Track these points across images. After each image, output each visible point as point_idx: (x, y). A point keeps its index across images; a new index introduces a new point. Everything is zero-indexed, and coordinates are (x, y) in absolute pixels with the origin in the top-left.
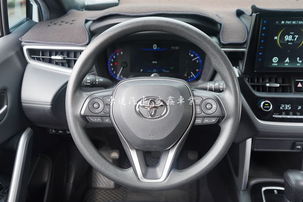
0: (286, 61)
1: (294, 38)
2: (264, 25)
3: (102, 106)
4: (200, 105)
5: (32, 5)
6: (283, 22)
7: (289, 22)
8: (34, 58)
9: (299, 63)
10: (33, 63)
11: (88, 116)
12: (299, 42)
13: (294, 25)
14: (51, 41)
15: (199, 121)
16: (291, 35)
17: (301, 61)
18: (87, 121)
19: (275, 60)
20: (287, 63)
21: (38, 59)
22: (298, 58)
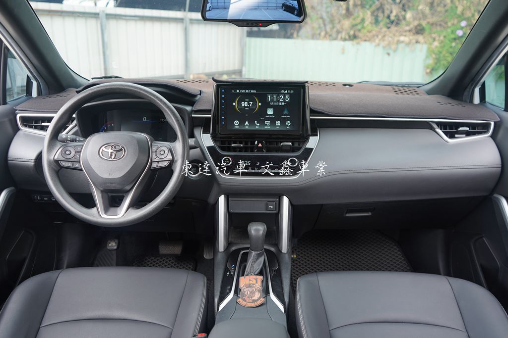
0: (246, 124)
1: (249, 104)
2: (222, 93)
3: (73, 153)
4: (156, 152)
5: (32, 82)
6: (238, 91)
7: (243, 91)
8: (26, 126)
9: (257, 126)
10: (24, 130)
11: (60, 161)
12: (254, 108)
13: (247, 93)
14: (42, 109)
15: (154, 165)
16: (246, 101)
17: (258, 124)
18: (59, 165)
19: (236, 123)
20: (247, 125)
21: (30, 127)
22: (256, 122)
